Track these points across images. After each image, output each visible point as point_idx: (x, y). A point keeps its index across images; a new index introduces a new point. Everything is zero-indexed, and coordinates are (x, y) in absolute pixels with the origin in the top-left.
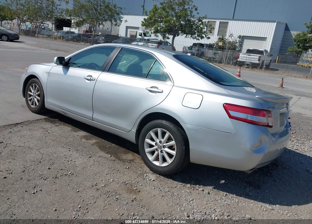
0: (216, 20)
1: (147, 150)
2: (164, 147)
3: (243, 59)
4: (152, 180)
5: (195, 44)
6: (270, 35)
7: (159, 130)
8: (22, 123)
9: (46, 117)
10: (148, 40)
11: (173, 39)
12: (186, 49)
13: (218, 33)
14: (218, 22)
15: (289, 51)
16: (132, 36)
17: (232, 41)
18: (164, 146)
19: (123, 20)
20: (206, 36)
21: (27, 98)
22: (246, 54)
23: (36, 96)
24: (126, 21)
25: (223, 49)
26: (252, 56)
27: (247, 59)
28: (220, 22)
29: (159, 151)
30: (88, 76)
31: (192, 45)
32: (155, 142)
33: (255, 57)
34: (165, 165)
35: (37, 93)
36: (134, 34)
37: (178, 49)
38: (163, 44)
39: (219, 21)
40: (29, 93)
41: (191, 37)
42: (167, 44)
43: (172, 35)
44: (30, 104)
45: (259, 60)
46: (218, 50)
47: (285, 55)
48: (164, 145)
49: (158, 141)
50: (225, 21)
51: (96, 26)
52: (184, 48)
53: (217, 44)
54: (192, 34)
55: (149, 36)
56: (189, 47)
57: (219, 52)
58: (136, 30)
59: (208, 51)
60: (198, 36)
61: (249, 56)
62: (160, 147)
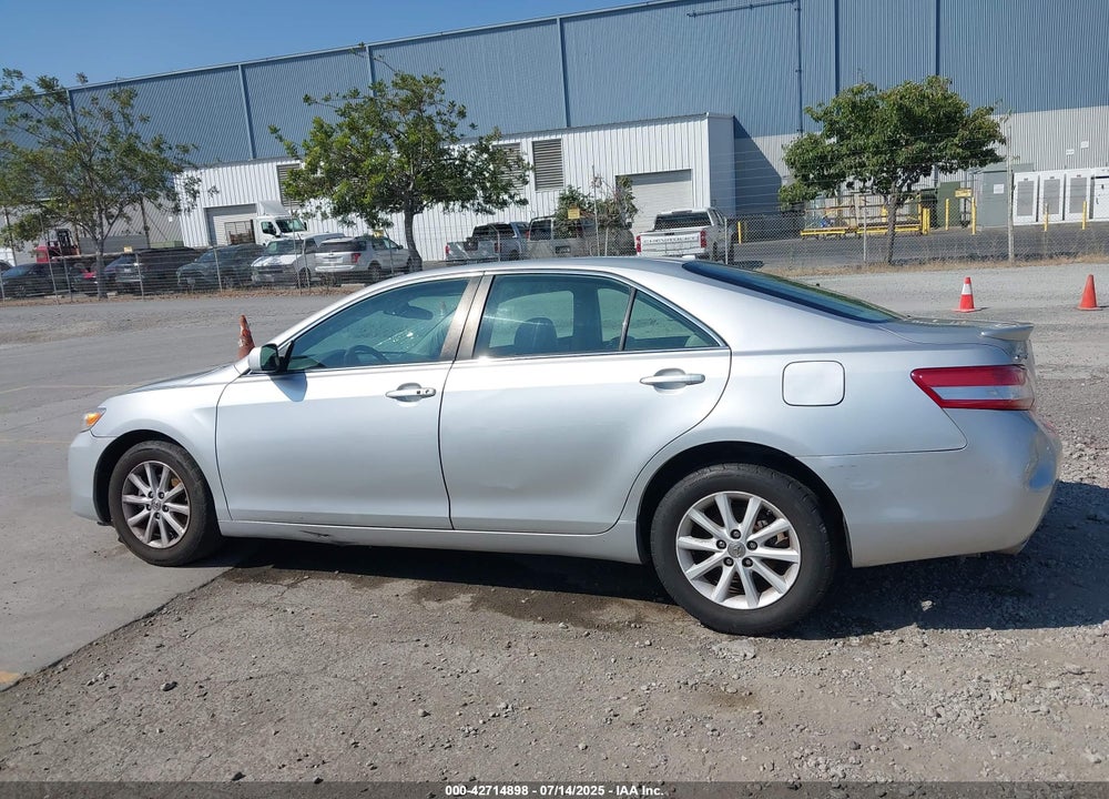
0: (518, 141)
1: (692, 571)
2: (752, 545)
3: (655, 250)
4: (750, 655)
5: (481, 228)
6: (699, 160)
7: (722, 500)
8: (162, 608)
9: (227, 569)
10: (310, 242)
11: (409, 223)
12: (456, 251)
13: (536, 182)
14: (526, 146)
15: (784, 200)
16: (235, 240)
17: (604, 200)
18: (750, 542)
19: (201, 190)
20: (511, 197)
21: (126, 523)
22: (658, 232)
23: (168, 504)
24: (214, 191)
25: (580, 229)
26: (679, 237)
27: (669, 247)
28: (533, 143)
29: (738, 562)
30: (401, 388)
31: (471, 236)
32: (714, 540)
33: (688, 236)
34: (769, 598)
35: (168, 494)
36: (243, 230)
37: (430, 254)
38: (370, 244)
39: (530, 140)
40: (131, 498)
41: (463, 206)
42: (382, 243)
43: (398, 211)
44: (141, 538)
45: (704, 244)
46: (568, 236)
47: (776, 213)
48: (749, 539)
49: (725, 533)
50: (547, 138)
51: (101, 225)
52: (451, 246)
53: (562, 216)
54: (465, 196)
55: (297, 227)
56: (465, 245)
57: (572, 241)
58: (246, 217)
59: (534, 248)
60: (488, 200)
61: (667, 237)
62: (739, 551)
